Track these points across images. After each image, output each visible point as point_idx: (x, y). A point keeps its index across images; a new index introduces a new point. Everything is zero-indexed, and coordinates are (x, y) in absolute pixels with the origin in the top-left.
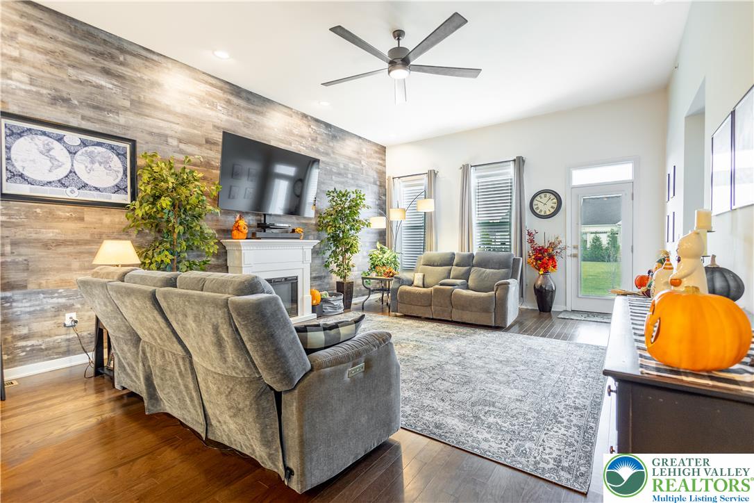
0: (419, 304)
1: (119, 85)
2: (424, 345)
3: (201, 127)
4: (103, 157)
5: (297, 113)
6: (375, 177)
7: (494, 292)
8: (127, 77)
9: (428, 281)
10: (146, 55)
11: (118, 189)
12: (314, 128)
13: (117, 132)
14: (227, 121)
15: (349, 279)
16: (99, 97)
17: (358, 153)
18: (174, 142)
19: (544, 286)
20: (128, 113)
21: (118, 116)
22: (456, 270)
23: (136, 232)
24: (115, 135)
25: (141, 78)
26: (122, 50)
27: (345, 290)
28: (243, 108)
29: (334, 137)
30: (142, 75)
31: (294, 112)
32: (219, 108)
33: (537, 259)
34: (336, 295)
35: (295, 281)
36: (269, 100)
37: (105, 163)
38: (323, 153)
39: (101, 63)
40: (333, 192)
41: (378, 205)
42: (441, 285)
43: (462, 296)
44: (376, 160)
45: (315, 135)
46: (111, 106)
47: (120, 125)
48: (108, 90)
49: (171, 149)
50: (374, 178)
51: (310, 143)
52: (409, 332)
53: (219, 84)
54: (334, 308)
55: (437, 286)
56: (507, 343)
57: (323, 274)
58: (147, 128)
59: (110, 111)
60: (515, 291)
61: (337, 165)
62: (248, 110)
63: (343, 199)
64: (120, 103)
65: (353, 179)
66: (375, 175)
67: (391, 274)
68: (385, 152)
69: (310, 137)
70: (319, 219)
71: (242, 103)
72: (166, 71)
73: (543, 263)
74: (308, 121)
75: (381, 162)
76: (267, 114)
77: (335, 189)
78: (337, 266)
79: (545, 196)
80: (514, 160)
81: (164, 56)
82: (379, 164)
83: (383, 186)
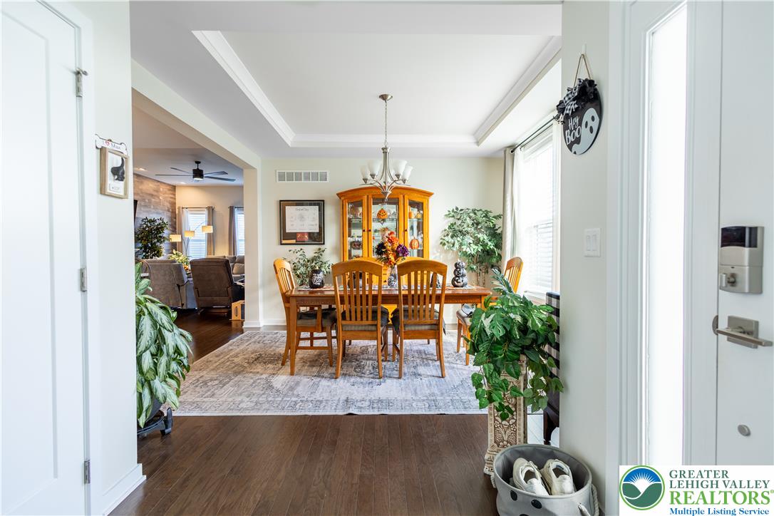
17: (157, 191)
44: (169, 195)
50: (168, 207)
68: (175, 189)
75: (172, 196)
82: (171, 198)
83: (173, 212)
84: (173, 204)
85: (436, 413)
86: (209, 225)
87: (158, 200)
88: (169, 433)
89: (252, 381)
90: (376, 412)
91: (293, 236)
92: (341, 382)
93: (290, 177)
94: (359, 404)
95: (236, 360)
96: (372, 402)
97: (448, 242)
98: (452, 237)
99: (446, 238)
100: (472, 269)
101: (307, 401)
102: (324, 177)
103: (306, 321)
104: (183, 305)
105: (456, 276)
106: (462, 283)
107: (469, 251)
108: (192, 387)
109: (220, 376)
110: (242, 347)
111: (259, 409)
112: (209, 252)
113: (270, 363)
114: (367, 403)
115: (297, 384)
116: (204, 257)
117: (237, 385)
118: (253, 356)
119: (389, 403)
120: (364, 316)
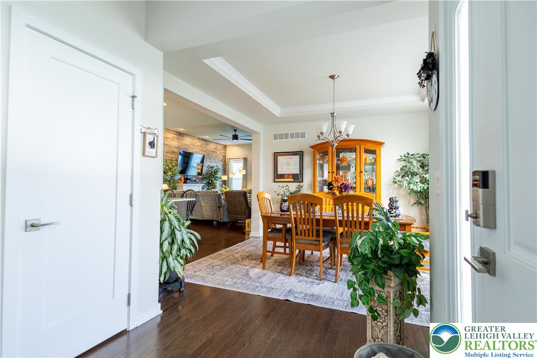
14: (177, 145)
17: (216, 149)
38: (204, 151)
41: (223, 170)
44: (222, 151)
45: (202, 145)
51: (200, 148)
61: (209, 155)
62: (183, 140)
65: (214, 160)
66: (222, 158)
68: (226, 147)
71: (181, 138)
82: (224, 153)
83: (225, 161)
84: (225, 157)
85: (350, 311)
86: (244, 169)
87: (216, 155)
88: (183, 291)
89: (239, 269)
90: (306, 302)
91: (282, 176)
92: (293, 278)
93: (281, 137)
94: (297, 295)
95: (236, 255)
96: (306, 295)
97: (399, 181)
98: (403, 177)
99: (397, 178)
100: (421, 203)
101: (265, 287)
102: (303, 136)
103: (275, 234)
104: (221, 219)
105: (390, 208)
106: (394, 214)
107: (415, 188)
108: (205, 268)
109: (223, 264)
110: (243, 248)
111: (234, 287)
112: (243, 187)
113: (254, 260)
114: (303, 295)
115: (264, 275)
116: (240, 190)
117: (229, 271)
118: (247, 254)
119: (318, 298)
120: (311, 234)
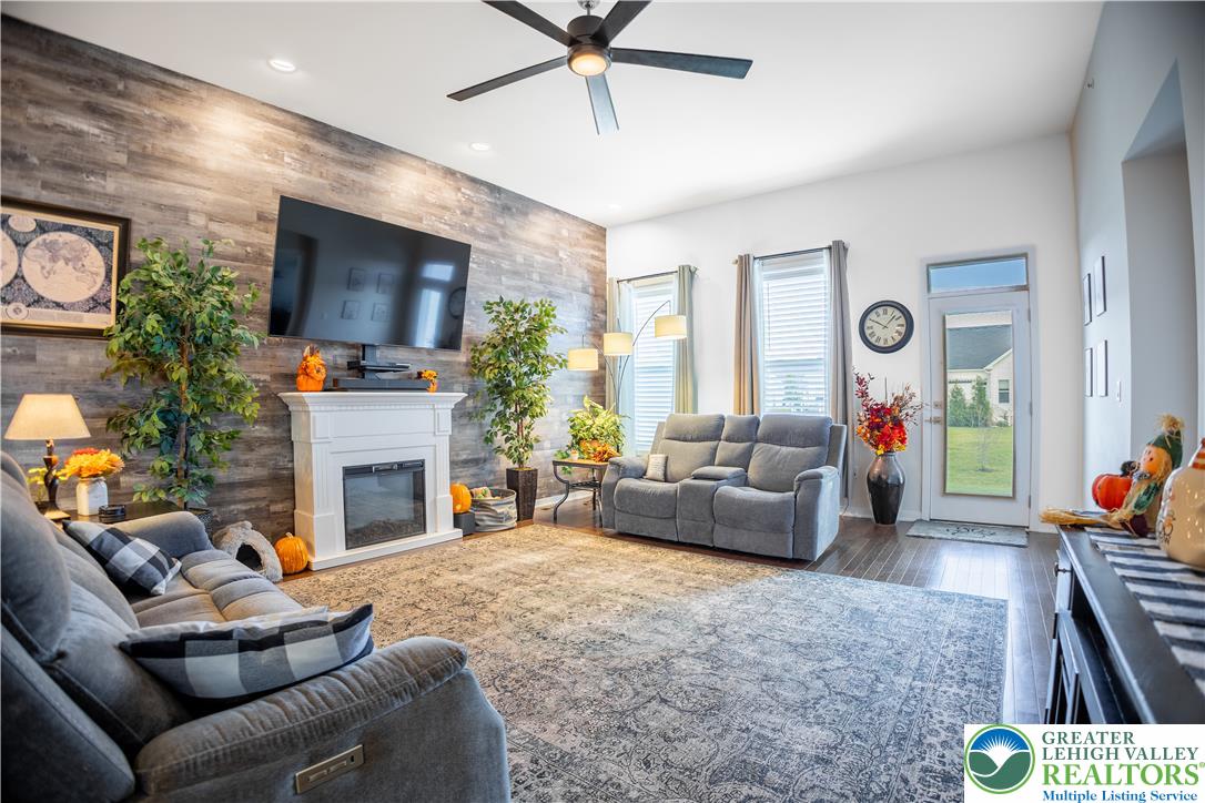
0: (654, 514)
1: (112, 128)
2: (647, 604)
3: (251, 192)
4: (73, 249)
5: (435, 167)
6: (586, 279)
7: (792, 493)
8: (126, 116)
9: (674, 469)
10: (165, 82)
11: (95, 304)
12: (468, 192)
13: (101, 206)
14: (300, 180)
15: (529, 465)
16: (75, 150)
17: (553, 237)
18: (200, 221)
19: (884, 477)
20: (121, 174)
21: (105, 180)
22: (725, 449)
23: (123, 380)
24: (96, 210)
25: (151, 117)
26: (123, 74)
27: (522, 486)
28: (333, 159)
29: (506, 209)
30: (154, 111)
31: (429, 166)
32: (287, 160)
33: (873, 427)
34: (504, 494)
35: (421, 469)
36: (381, 146)
37: (75, 259)
38: (483, 235)
39: (84, 96)
40: (498, 304)
41: (591, 330)
42: (696, 477)
43: (732, 501)
44: (586, 251)
45: (469, 205)
46: (94, 163)
47: (106, 195)
48: (94, 139)
49: (193, 231)
50: (583, 281)
51: (458, 217)
52: (625, 573)
53: (290, 120)
54: (499, 518)
55: (688, 481)
56: (813, 599)
57: (482, 455)
58: (154, 199)
59: (92, 173)
60: (833, 491)
61: (510, 257)
62: (342, 163)
63: (517, 316)
64: (109, 159)
65: (541, 282)
66: (586, 277)
67: (606, 456)
68: (605, 236)
69: (460, 207)
70: (472, 354)
71: (331, 151)
72: (196, 103)
73: (884, 435)
74: (456, 180)
75: (596, 254)
76: (376, 168)
77: (501, 299)
78: (507, 440)
79: (885, 313)
80: (830, 248)
81: (196, 80)
82: (593, 257)
84: (599, 275)
